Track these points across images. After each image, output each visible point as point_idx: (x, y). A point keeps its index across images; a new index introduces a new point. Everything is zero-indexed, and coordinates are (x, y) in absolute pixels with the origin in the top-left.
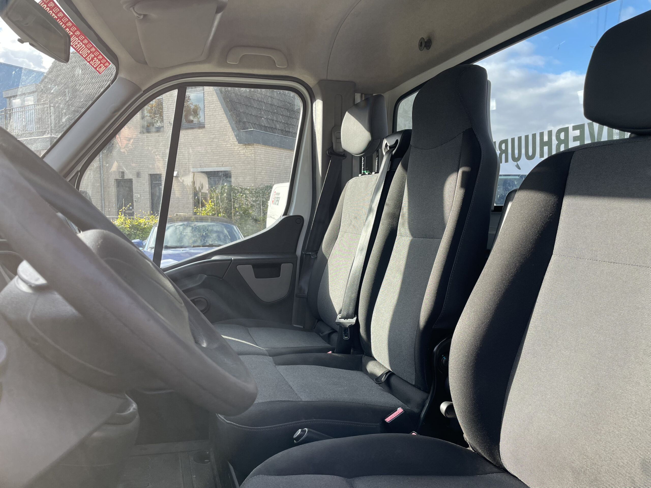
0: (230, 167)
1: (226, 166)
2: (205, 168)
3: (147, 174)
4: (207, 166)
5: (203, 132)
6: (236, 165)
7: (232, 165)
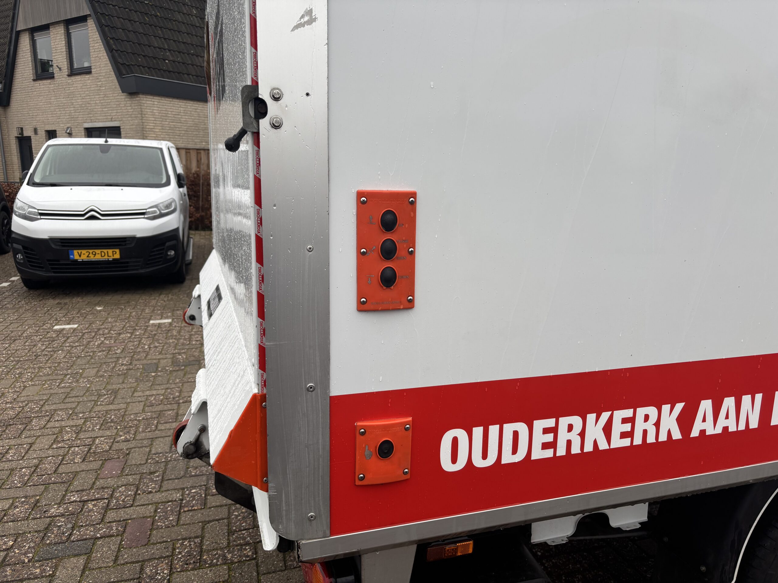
0: (119, 122)
1: (115, 121)
2: (95, 123)
3: (44, 131)
4: (97, 121)
5: (91, 79)
6: (124, 119)
7: (120, 119)
